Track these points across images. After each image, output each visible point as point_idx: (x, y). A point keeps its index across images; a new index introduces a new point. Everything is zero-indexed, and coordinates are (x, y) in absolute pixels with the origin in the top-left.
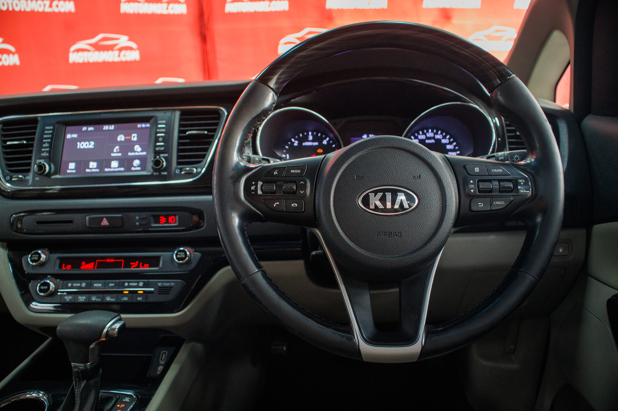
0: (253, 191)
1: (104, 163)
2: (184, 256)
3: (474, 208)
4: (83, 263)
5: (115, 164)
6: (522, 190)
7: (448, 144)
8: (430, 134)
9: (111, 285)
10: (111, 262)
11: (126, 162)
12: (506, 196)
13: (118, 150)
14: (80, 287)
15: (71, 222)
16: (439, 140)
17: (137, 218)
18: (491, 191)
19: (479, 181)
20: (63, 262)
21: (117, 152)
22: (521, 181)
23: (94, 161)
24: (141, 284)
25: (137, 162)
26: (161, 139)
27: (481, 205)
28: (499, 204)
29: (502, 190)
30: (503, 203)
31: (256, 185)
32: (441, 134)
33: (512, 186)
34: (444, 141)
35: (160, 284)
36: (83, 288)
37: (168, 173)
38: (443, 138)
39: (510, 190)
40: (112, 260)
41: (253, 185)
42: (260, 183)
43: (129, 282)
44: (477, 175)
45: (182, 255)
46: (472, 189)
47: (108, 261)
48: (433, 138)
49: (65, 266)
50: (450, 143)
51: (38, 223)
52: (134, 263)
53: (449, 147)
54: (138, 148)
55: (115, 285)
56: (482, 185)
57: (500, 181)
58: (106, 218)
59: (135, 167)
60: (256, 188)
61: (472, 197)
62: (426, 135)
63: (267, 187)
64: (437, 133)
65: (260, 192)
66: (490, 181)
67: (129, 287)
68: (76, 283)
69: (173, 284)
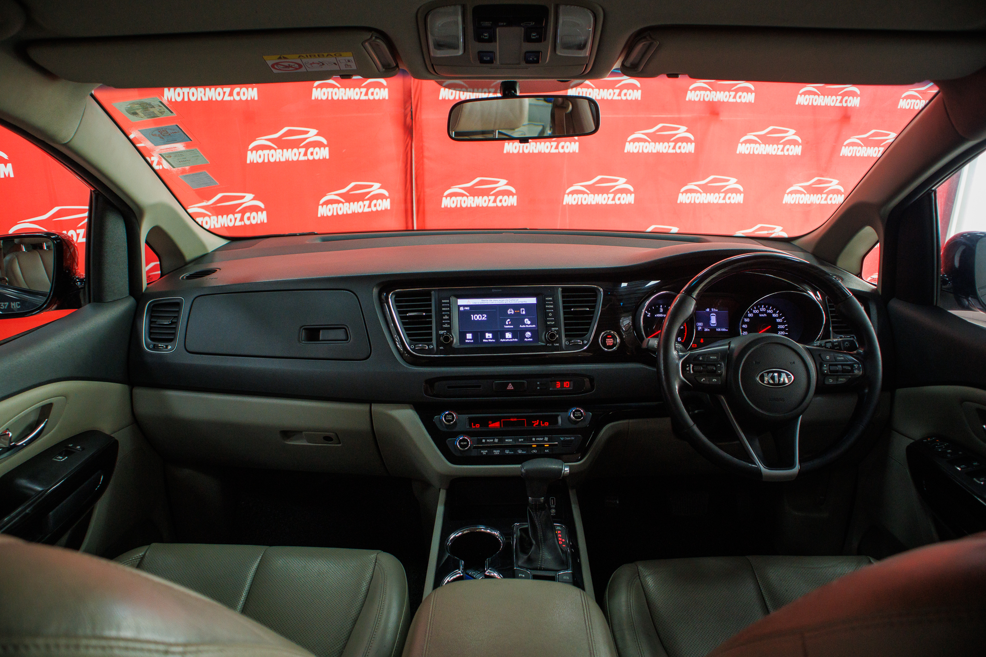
0: (688, 371)
1: (499, 334)
2: (580, 415)
3: (827, 383)
4: (490, 422)
5: (508, 335)
6: (856, 372)
7: (778, 318)
8: (763, 309)
9: (520, 440)
10: (514, 421)
11: (518, 333)
12: (845, 375)
13: (510, 323)
14: (494, 442)
15: (479, 386)
16: (771, 314)
17: (538, 383)
18: (837, 371)
19: (830, 365)
20: (472, 421)
21: (508, 325)
22: (855, 365)
23: (489, 332)
24: (546, 439)
25: (528, 334)
26: (550, 315)
27: (831, 381)
28: (842, 380)
29: (844, 371)
30: (844, 380)
31: (689, 366)
32: (772, 309)
33: (850, 368)
34: (774, 315)
35: (562, 439)
36: (496, 443)
37: (560, 344)
38: (773, 313)
39: (848, 371)
40: (515, 420)
41: (687, 367)
42: (691, 366)
43: (536, 438)
44: (828, 361)
45: (578, 414)
46: (826, 370)
47: (512, 420)
48: (765, 312)
49: (474, 425)
50: (780, 317)
51: (449, 387)
52: (536, 422)
53: (778, 320)
54: (527, 321)
55: (524, 440)
56: (832, 368)
57: (842, 365)
58: (511, 382)
59: (527, 338)
60: (690, 369)
61: (825, 375)
62: (759, 310)
63: (696, 368)
64: (768, 309)
65: (692, 372)
66: (836, 365)
67: (536, 441)
68: (490, 439)
69: (573, 438)
